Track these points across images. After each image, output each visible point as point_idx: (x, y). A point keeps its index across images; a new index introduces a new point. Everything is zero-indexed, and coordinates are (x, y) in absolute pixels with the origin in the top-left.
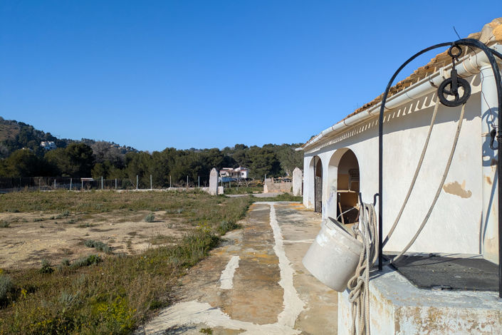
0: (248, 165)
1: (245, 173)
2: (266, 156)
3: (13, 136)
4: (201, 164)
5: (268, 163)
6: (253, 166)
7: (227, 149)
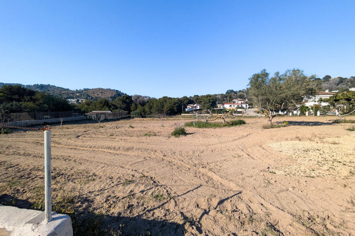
0: (200, 103)
1: (199, 107)
2: (209, 98)
3: (113, 95)
4: (178, 103)
5: (209, 102)
6: (203, 103)
7: (191, 97)
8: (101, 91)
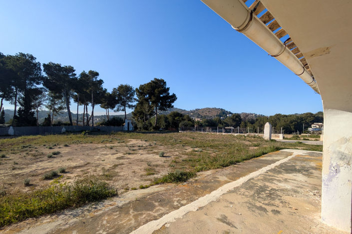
3: (219, 113)
8: (209, 110)
